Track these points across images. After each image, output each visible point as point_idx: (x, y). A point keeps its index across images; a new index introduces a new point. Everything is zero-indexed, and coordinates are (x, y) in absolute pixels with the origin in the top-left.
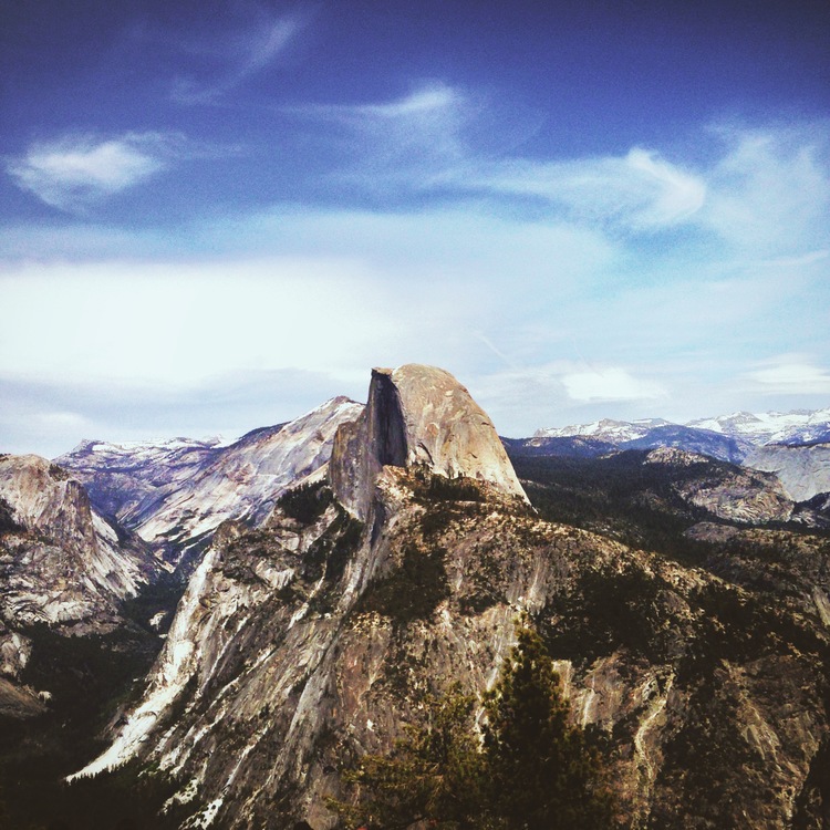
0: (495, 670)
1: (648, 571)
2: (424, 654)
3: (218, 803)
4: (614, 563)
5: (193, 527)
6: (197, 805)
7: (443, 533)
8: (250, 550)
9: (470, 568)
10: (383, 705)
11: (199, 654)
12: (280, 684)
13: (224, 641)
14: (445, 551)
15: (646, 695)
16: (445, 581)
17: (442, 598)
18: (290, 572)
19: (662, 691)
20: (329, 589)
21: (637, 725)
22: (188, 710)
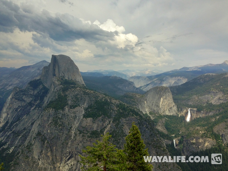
0: (77, 120)
1: (109, 100)
2: (62, 117)
3: (13, 148)
4: (102, 99)
5: (7, 88)
6: (8, 148)
7: (67, 92)
8: (21, 94)
9: (73, 99)
10: (52, 127)
11: (9, 116)
12: (28, 123)
13: (15, 113)
14: (67, 95)
15: (107, 124)
16: (67, 102)
17: (66, 105)
18: (31, 99)
19: (110, 123)
20: (41, 103)
21: (104, 130)
22: (6, 128)
